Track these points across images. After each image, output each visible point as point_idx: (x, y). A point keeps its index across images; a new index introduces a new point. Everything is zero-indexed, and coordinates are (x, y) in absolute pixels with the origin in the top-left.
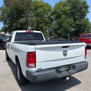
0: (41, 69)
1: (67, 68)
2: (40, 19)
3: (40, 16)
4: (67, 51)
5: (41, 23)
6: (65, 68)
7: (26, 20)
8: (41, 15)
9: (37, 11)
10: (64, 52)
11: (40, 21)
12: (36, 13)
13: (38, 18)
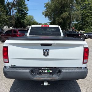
0: (15, 65)
1: (51, 71)
2: (87, 12)
3: (87, 8)
4: (49, 50)
5: (88, 16)
6: (48, 70)
7: (69, 14)
8: (89, 7)
9: (84, 3)
10: (45, 51)
11: (87, 14)
12: (83, 5)
13: (85, 10)
